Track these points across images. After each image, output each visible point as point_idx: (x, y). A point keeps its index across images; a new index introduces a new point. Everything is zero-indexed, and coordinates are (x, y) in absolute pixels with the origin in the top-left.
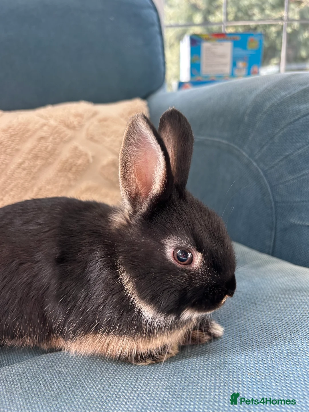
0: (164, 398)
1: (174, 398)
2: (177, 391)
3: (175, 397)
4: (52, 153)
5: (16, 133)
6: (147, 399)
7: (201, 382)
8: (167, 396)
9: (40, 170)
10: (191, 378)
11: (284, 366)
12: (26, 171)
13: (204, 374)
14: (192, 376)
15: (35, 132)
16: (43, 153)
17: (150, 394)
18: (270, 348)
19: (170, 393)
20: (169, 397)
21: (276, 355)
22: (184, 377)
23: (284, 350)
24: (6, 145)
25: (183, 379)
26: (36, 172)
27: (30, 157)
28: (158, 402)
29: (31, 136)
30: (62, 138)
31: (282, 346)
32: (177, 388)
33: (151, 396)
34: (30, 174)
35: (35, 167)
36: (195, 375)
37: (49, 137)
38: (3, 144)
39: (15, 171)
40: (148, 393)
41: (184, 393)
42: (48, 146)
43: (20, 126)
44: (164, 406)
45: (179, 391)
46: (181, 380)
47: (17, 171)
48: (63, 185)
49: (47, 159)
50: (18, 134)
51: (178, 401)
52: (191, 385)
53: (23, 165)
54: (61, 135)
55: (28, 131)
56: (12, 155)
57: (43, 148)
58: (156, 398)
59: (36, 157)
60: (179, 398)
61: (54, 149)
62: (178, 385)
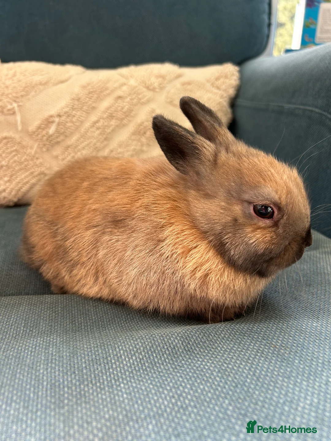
0: (175, 347)
1: (185, 350)
2: (191, 344)
3: (187, 349)
4: (129, 114)
5: (95, 90)
6: (158, 342)
7: (218, 343)
8: (178, 346)
9: (113, 131)
10: (210, 336)
11: (317, 347)
12: (100, 130)
13: (225, 336)
14: (212, 334)
15: (113, 91)
16: (119, 114)
17: (163, 337)
18: (307, 327)
19: (184, 343)
20: (180, 347)
21: (311, 335)
22: (204, 332)
23: (323, 333)
24: (83, 101)
25: (202, 334)
26: (110, 133)
27: (105, 116)
28: (167, 349)
29: (109, 94)
30: (140, 99)
31: (323, 328)
32: (193, 341)
33: (164, 339)
34: (104, 134)
35: (109, 127)
36: (216, 334)
37: (126, 97)
38: (80, 100)
39: (89, 129)
40: (162, 336)
41: (196, 348)
42: (125, 107)
43: (99, 84)
44: (172, 355)
45: (193, 345)
46: (200, 334)
47: (91, 130)
48: (134, 150)
49: (122, 119)
50: (96, 91)
51: (188, 354)
52: (207, 342)
53: (97, 124)
54: (140, 96)
55: (107, 89)
56: (88, 113)
57: (119, 108)
58: (167, 344)
59: (111, 117)
60: (190, 351)
61: (130, 110)
62: (194, 338)
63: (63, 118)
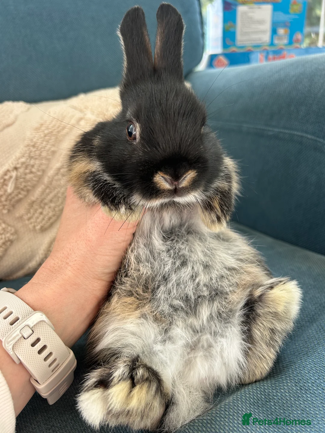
5: (50, 131)
15: (71, 128)
24: (40, 147)
38: (36, 146)
39: (53, 178)
43: (53, 123)
47: (56, 178)
53: (61, 171)
55: (64, 128)
56: (48, 159)
63: (21, 170)
